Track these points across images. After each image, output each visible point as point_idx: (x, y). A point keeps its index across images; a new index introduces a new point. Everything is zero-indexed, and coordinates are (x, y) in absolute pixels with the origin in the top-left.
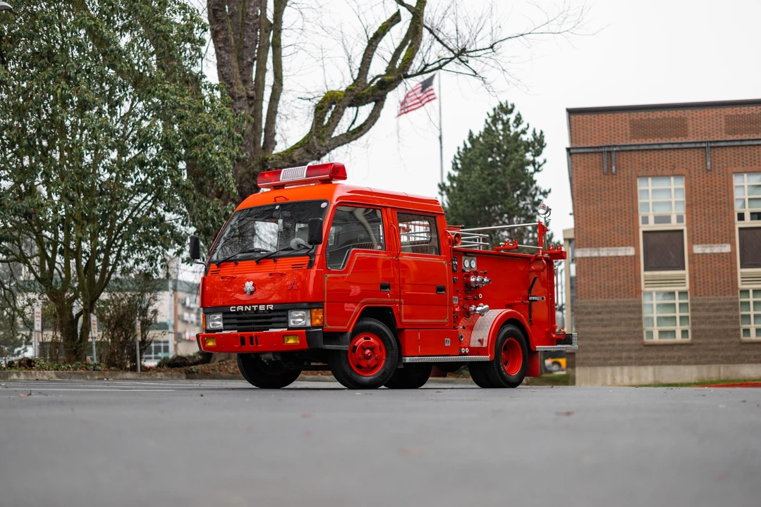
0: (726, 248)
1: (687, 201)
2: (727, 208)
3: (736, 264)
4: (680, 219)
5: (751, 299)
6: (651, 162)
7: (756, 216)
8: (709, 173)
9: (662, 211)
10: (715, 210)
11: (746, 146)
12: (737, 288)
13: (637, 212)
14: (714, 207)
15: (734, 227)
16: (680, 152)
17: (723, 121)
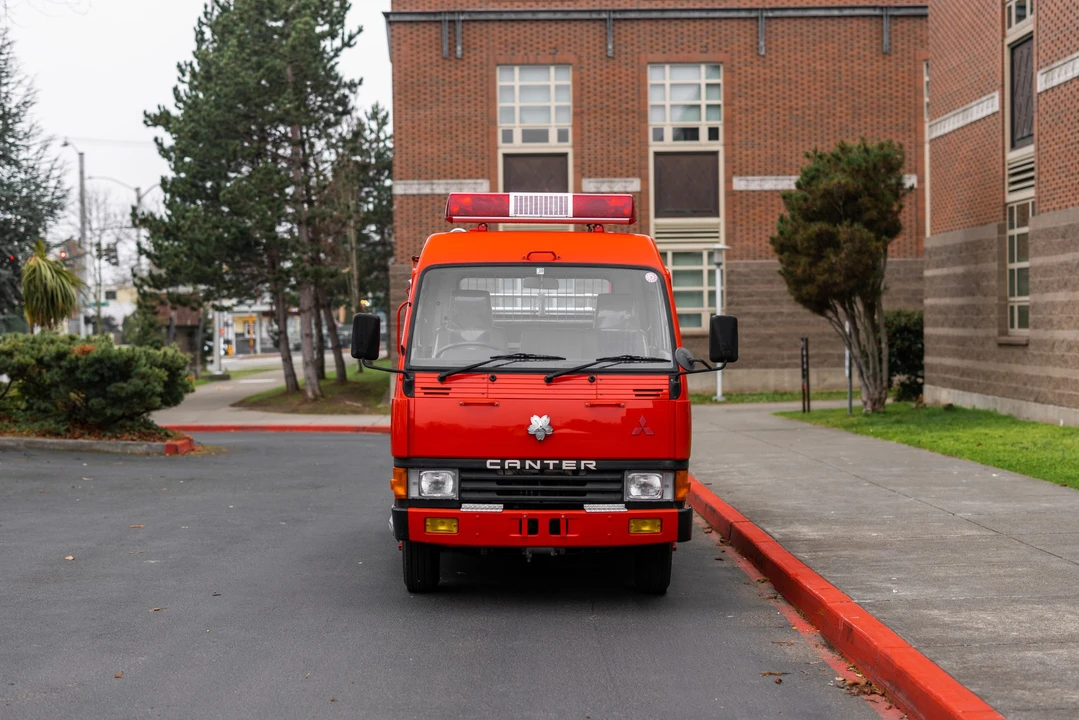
0: (634, 185)
1: (575, 107)
2: (636, 120)
3: (648, 210)
4: (562, 136)
5: (671, 267)
6: (519, 40)
7: (682, 134)
8: (612, 61)
9: (535, 123)
10: (618, 122)
11: (670, 20)
13: (494, 123)
14: (617, 117)
15: (647, 151)
16: (566, 25)
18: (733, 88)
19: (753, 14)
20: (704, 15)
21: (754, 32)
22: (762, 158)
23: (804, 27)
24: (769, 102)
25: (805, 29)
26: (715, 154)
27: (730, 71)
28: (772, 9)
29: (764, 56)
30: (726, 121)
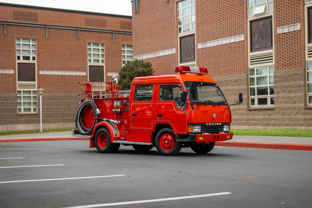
0: (12, 72)
2: (12, 53)
3: (16, 79)
5: (22, 95)
7: (25, 58)
8: (5, 36)
10: (7, 54)
12: (16, 90)
14: (7, 52)
15: (16, 62)
17: (12, 13)
18: (39, 46)
19: (45, 27)
20: (31, 25)
21: (45, 31)
22: (47, 66)
23: (58, 31)
24: (49, 51)
25: (58, 32)
26: (34, 64)
27: (38, 41)
28: (49, 26)
29: (47, 38)
30: (37, 55)
